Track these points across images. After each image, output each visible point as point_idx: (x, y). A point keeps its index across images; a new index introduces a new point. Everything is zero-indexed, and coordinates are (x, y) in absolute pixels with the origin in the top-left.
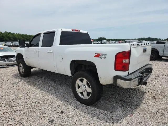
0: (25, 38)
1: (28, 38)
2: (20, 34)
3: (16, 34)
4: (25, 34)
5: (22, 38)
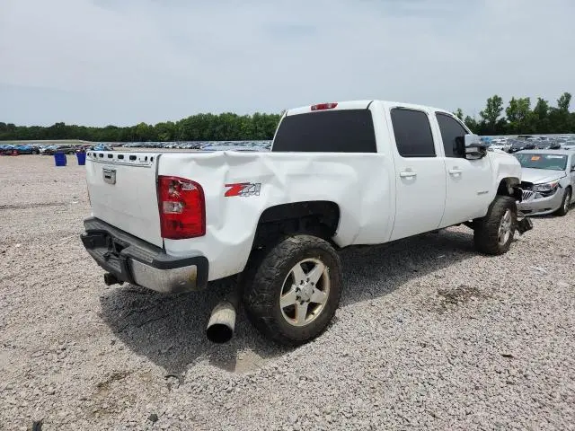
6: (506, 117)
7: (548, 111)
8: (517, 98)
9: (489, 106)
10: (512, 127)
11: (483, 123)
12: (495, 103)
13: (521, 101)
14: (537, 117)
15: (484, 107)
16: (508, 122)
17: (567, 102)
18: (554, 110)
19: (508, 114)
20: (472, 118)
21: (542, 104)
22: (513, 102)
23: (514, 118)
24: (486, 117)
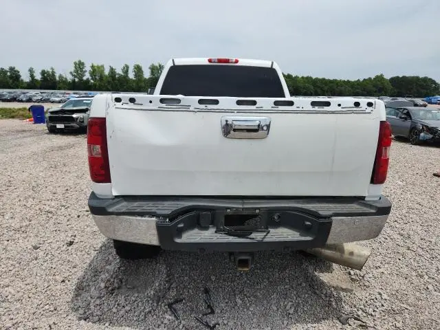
0: (319, 87)
1: (326, 88)
2: (311, 78)
3: (303, 77)
4: (320, 77)
5: (312, 87)
6: (90, 78)
7: (117, 76)
8: (95, 65)
9: (75, 67)
10: (95, 85)
11: (74, 81)
12: (80, 66)
13: (98, 67)
14: (110, 79)
15: (72, 69)
16: (92, 81)
17: (127, 71)
18: (121, 76)
19: (91, 76)
20: (64, 75)
21: (112, 71)
22: (92, 67)
23: (96, 79)
24: (75, 77)
